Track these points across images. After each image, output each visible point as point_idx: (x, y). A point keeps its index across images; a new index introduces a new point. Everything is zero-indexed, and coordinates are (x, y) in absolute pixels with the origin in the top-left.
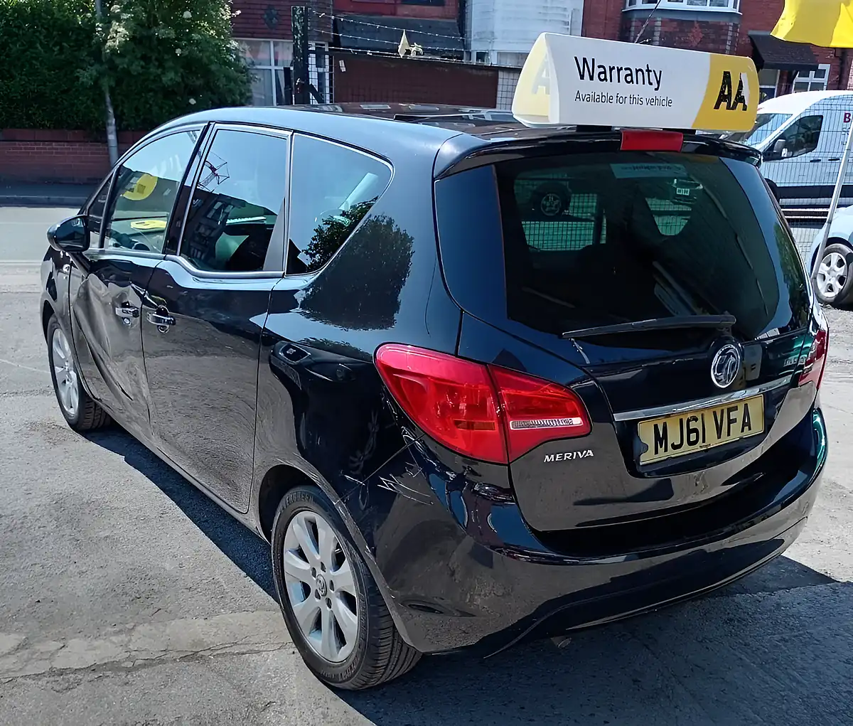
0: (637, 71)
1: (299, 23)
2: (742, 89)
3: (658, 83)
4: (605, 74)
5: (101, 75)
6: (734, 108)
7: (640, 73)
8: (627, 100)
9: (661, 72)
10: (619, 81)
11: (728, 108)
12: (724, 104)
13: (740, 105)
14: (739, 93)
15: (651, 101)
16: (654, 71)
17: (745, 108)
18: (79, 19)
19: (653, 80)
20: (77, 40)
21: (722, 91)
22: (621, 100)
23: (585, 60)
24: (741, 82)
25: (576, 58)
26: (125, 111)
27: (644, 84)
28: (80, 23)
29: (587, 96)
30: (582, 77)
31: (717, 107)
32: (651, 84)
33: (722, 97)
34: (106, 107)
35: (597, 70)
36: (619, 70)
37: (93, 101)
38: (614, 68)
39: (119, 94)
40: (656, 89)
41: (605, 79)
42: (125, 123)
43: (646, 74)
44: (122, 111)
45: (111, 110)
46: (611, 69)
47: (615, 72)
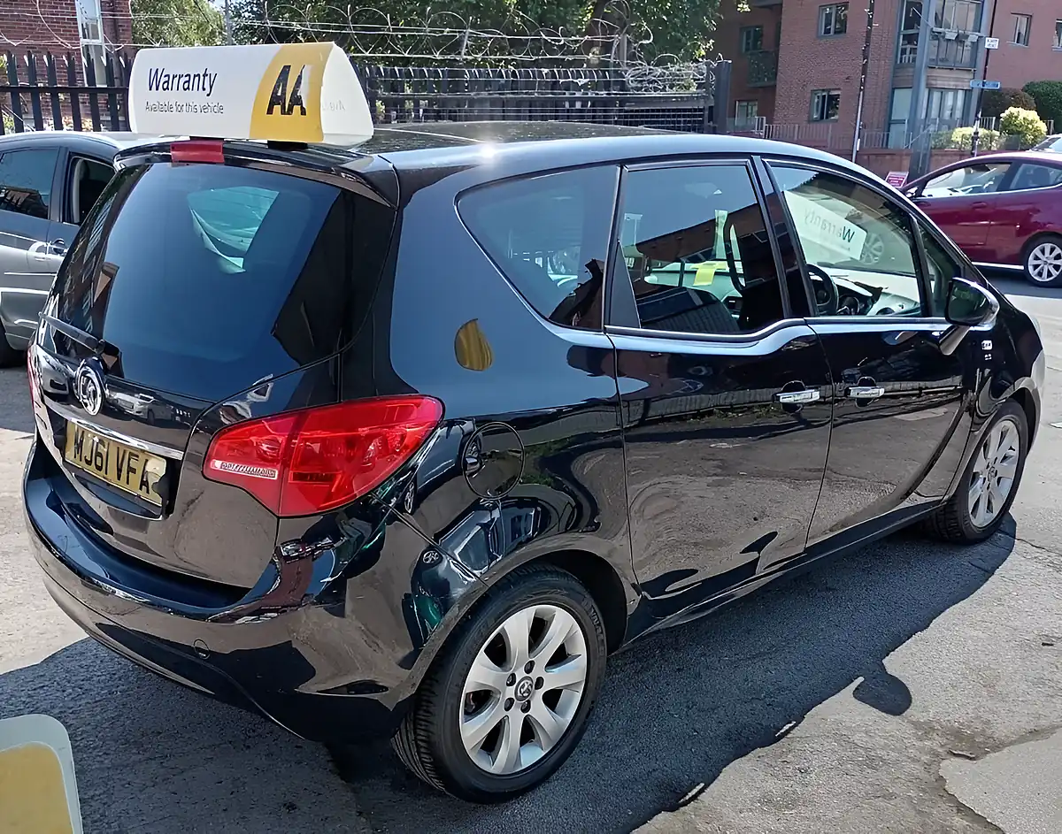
0: (195, 76)
2: (299, 87)
4: (168, 83)
6: (290, 112)
8: (184, 108)
11: (283, 112)
12: (277, 108)
13: (297, 108)
14: (295, 92)
15: (204, 109)
16: (210, 75)
17: (303, 112)
19: (207, 86)
21: (275, 92)
22: (180, 108)
24: (300, 77)
25: (150, 71)
27: (197, 89)
29: (153, 106)
30: (151, 89)
31: (270, 111)
32: (204, 89)
33: (275, 100)
36: (180, 78)
40: (208, 95)
41: (167, 88)
43: (202, 78)
46: (174, 77)
47: (176, 80)
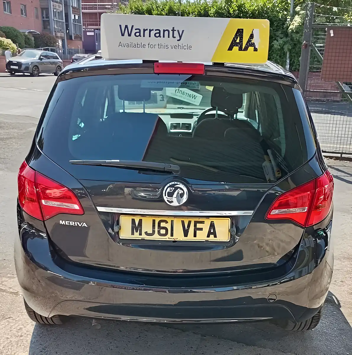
0: (164, 31)
1: (309, 11)
3: (180, 37)
4: (139, 33)
5: (285, 43)
6: (246, 49)
7: (166, 32)
9: (183, 31)
10: (150, 36)
11: (240, 49)
12: (236, 48)
14: (250, 41)
15: (175, 47)
16: (178, 31)
17: (255, 50)
18: (280, 15)
19: (176, 35)
20: (277, 26)
21: (234, 41)
23: (126, 26)
24: (252, 34)
25: (120, 26)
26: (295, 61)
27: (169, 37)
28: (280, 17)
29: (126, 45)
30: (123, 35)
31: (230, 49)
32: (174, 37)
33: (233, 44)
34: (286, 59)
35: (134, 31)
36: (150, 31)
37: (280, 57)
38: (147, 30)
39: (294, 53)
40: (178, 40)
41: (140, 35)
42: (294, 67)
44: (294, 61)
45: (288, 61)
46: (144, 30)
47: (147, 32)
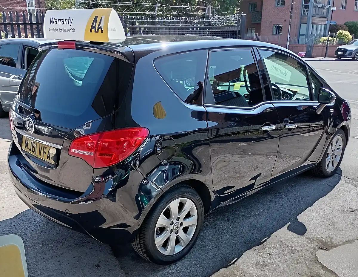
0: (66, 19)
2: (101, 23)
4: (57, 22)
6: (98, 32)
7: (66, 20)
8: (62, 30)
9: (72, 19)
10: (60, 24)
11: (95, 32)
13: (100, 30)
14: (99, 25)
15: (69, 30)
17: (102, 32)
19: (70, 23)
21: (93, 25)
23: (53, 18)
24: (101, 20)
27: (67, 24)
29: (52, 30)
30: (51, 23)
31: (91, 31)
35: (55, 21)
36: (61, 20)
38: (59, 19)
40: (70, 26)
41: (56, 24)
43: (68, 20)
47: (59, 21)
